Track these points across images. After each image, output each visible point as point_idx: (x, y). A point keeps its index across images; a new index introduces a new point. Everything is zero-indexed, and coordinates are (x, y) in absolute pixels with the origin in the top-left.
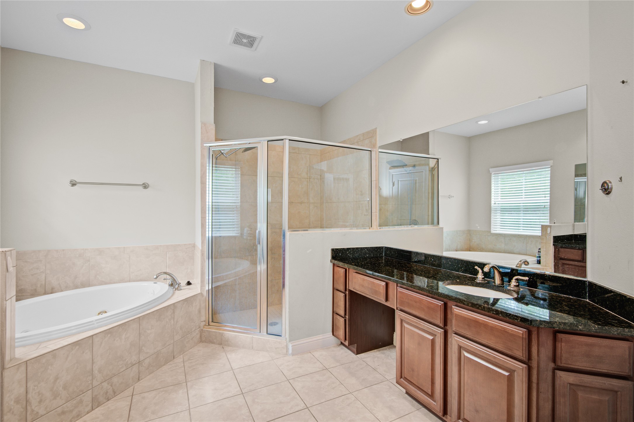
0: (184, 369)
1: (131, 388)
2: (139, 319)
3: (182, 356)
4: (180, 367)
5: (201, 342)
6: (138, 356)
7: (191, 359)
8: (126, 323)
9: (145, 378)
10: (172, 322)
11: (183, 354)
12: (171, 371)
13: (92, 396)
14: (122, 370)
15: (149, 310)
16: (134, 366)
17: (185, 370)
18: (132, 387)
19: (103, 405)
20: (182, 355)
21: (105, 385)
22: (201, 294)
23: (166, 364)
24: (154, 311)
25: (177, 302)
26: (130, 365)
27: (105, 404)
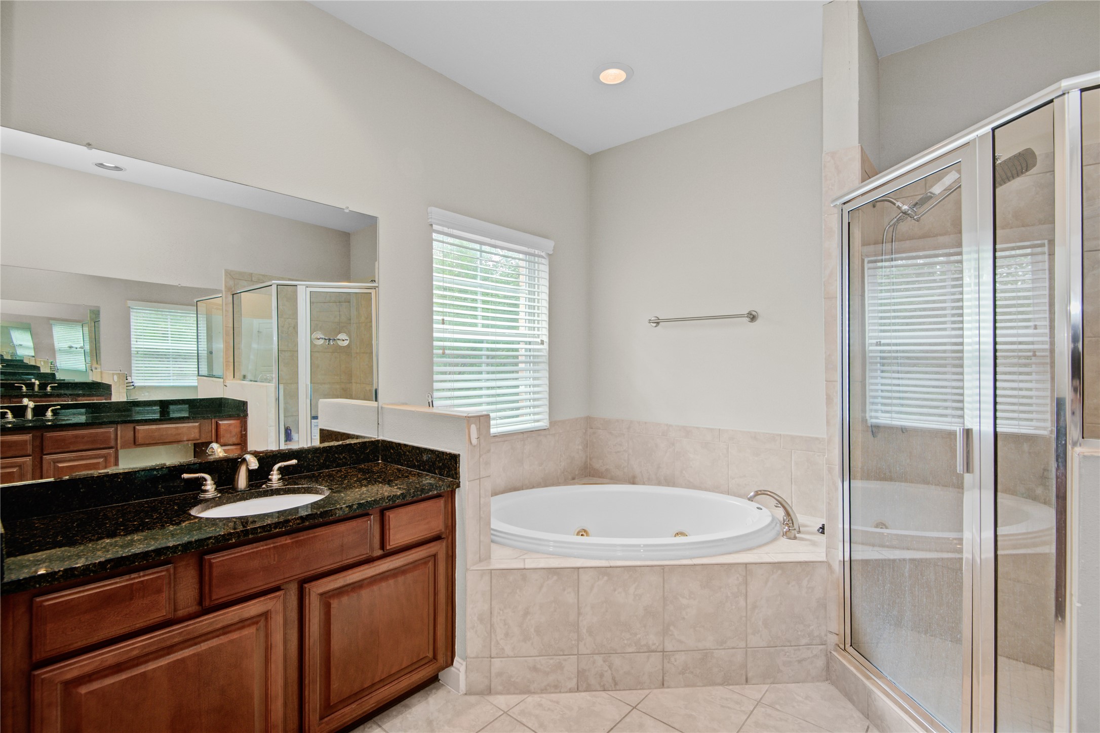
0: (746, 720)
1: (645, 691)
2: (663, 569)
3: (766, 687)
4: (743, 709)
5: (829, 681)
6: (662, 638)
7: (778, 707)
8: (636, 568)
9: (675, 688)
10: (742, 603)
11: (772, 685)
12: (722, 706)
13: (578, 668)
14: (630, 650)
15: (691, 558)
16: (654, 653)
17: (743, 724)
18: (647, 692)
19: (594, 693)
20: (768, 686)
21: (599, 659)
22: (828, 565)
23: (726, 685)
24: (695, 565)
25: (756, 564)
26: (645, 649)
27: (597, 693)
